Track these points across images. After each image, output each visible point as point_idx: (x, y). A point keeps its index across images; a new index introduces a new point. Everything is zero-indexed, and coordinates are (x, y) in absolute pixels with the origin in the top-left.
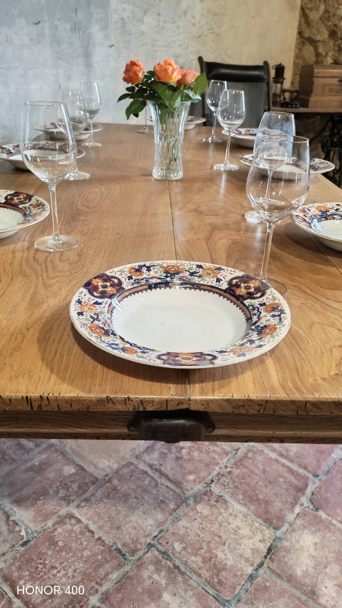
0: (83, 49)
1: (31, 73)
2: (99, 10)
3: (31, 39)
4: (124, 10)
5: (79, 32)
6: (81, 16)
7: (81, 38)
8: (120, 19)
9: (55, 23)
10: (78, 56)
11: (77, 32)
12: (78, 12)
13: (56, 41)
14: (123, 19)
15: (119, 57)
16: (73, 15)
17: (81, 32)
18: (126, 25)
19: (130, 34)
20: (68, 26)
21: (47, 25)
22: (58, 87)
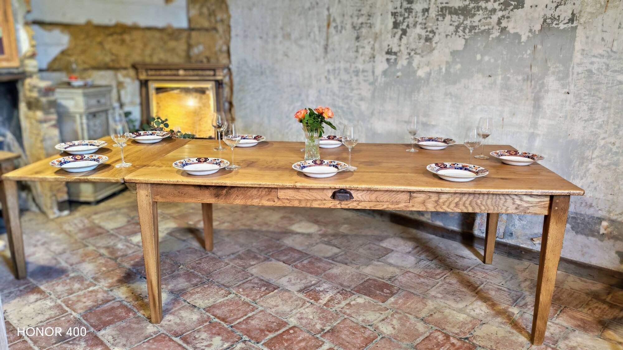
0: (533, 95)
1: (478, 108)
2: (558, 65)
3: (484, 87)
4: (592, 63)
5: (531, 81)
6: (535, 70)
7: (533, 87)
8: (587, 70)
9: (508, 75)
10: (527, 99)
11: (529, 82)
12: (533, 68)
13: (506, 87)
14: (590, 71)
15: (580, 102)
16: (527, 70)
17: (533, 82)
18: (594, 75)
19: (599, 83)
20: (520, 78)
21: (500, 77)
22: (502, 119)
